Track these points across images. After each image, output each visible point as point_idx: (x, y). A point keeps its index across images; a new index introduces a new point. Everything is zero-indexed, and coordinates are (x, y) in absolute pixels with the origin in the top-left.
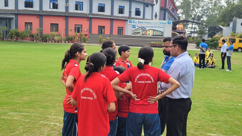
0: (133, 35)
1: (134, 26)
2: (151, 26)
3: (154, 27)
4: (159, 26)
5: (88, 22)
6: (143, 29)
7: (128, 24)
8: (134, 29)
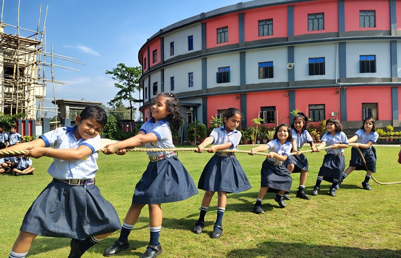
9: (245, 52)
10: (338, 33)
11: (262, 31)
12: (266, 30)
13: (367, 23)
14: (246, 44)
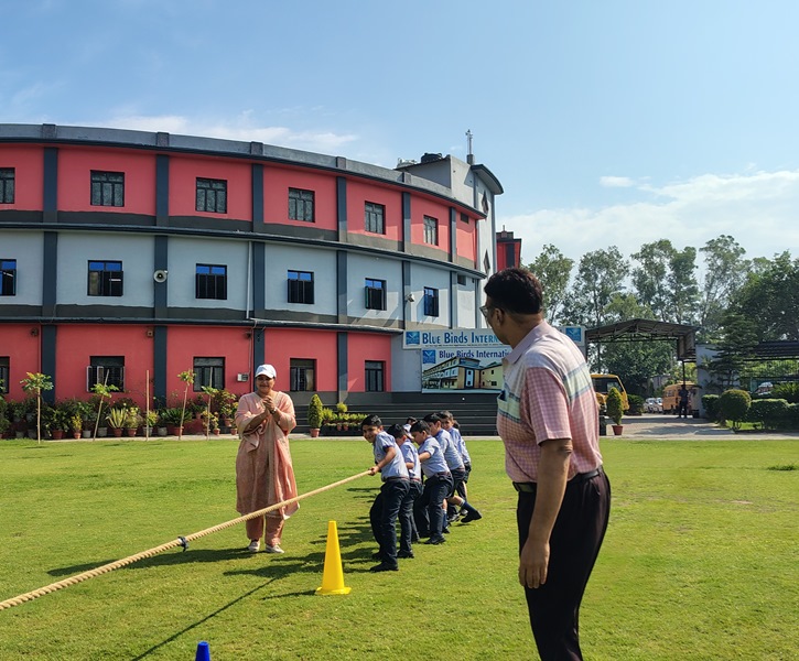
0: (425, 391)
2: (499, 351)
5: (249, 343)
6: (467, 362)
7: (405, 346)
8: (428, 366)
9: (57, 233)
10: (252, 223)
11: (99, 194)
12: (108, 194)
13: (300, 213)
14: (62, 216)
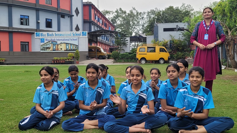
0: (41, 51)
1: (42, 41)
2: (63, 39)
3: (67, 40)
4: (72, 38)
6: (54, 42)
7: (35, 37)
8: (42, 44)
